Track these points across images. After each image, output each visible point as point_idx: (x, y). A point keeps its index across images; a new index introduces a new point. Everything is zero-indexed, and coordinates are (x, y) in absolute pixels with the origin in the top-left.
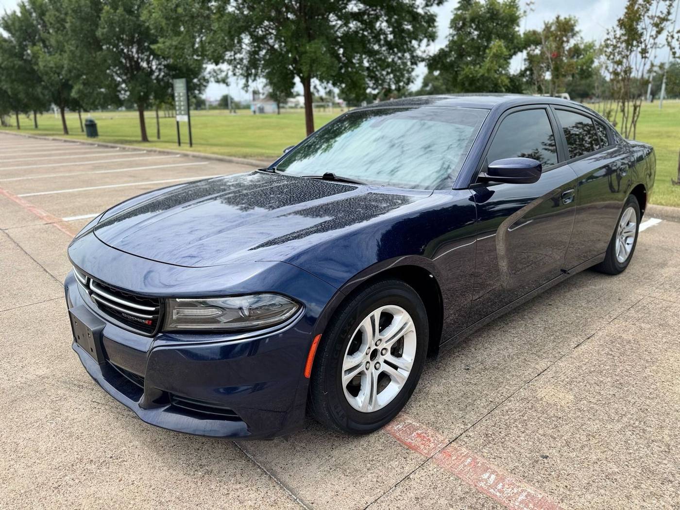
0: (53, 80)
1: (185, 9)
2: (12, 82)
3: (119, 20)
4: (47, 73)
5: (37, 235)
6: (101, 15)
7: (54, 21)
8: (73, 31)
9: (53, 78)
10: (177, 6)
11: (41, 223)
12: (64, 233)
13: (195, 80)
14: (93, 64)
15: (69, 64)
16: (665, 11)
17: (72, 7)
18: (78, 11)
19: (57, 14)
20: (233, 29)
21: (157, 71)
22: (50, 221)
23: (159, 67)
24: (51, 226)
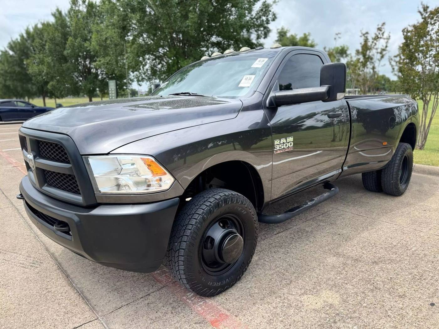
0: (38, 80)
1: (111, 41)
2: (13, 81)
3: (78, 45)
4: (35, 76)
5: (6, 173)
6: (67, 42)
7: (39, 45)
8: (50, 51)
9: (38, 79)
10: (106, 39)
11: (11, 167)
12: (22, 172)
13: (125, 81)
14: (61, 71)
15: (47, 70)
16: (385, 45)
17: (49, 37)
18: (53, 39)
19: (41, 41)
20: (140, 52)
21: (101, 75)
22: (16, 166)
23: (102, 72)
24: (15, 168)
